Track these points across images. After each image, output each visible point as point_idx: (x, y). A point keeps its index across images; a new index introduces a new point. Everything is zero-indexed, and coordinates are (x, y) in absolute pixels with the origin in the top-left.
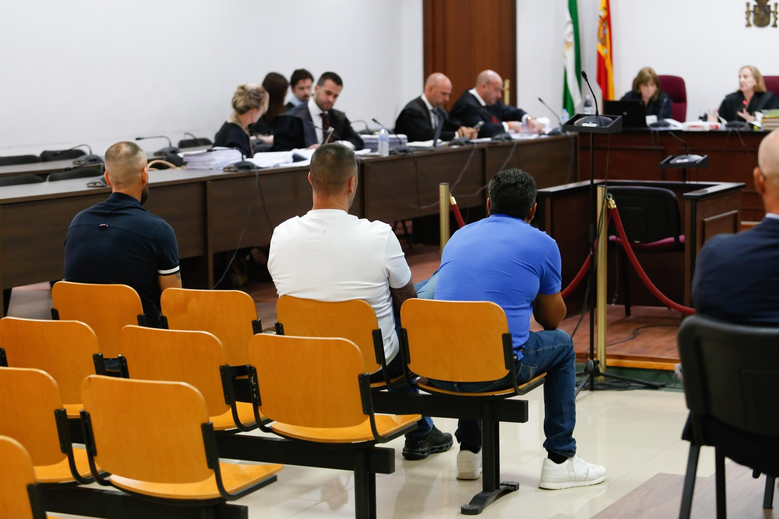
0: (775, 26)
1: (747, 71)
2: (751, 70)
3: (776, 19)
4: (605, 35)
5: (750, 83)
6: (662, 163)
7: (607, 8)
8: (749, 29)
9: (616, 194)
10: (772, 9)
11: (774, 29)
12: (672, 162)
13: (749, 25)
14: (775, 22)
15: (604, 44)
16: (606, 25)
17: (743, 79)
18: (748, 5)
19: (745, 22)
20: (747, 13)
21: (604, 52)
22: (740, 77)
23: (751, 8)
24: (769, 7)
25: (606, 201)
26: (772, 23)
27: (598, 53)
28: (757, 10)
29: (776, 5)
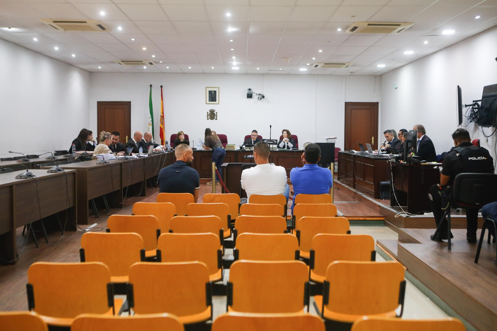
0: (216, 119)
3: (217, 117)
4: (162, 121)
7: (163, 113)
8: (208, 120)
10: (215, 114)
11: (216, 120)
15: (162, 124)
18: (208, 113)
19: (207, 118)
20: (207, 115)
21: (162, 127)
23: (209, 114)
26: (215, 118)
27: (160, 127)
28: (211, 114)
29: (217, 113)
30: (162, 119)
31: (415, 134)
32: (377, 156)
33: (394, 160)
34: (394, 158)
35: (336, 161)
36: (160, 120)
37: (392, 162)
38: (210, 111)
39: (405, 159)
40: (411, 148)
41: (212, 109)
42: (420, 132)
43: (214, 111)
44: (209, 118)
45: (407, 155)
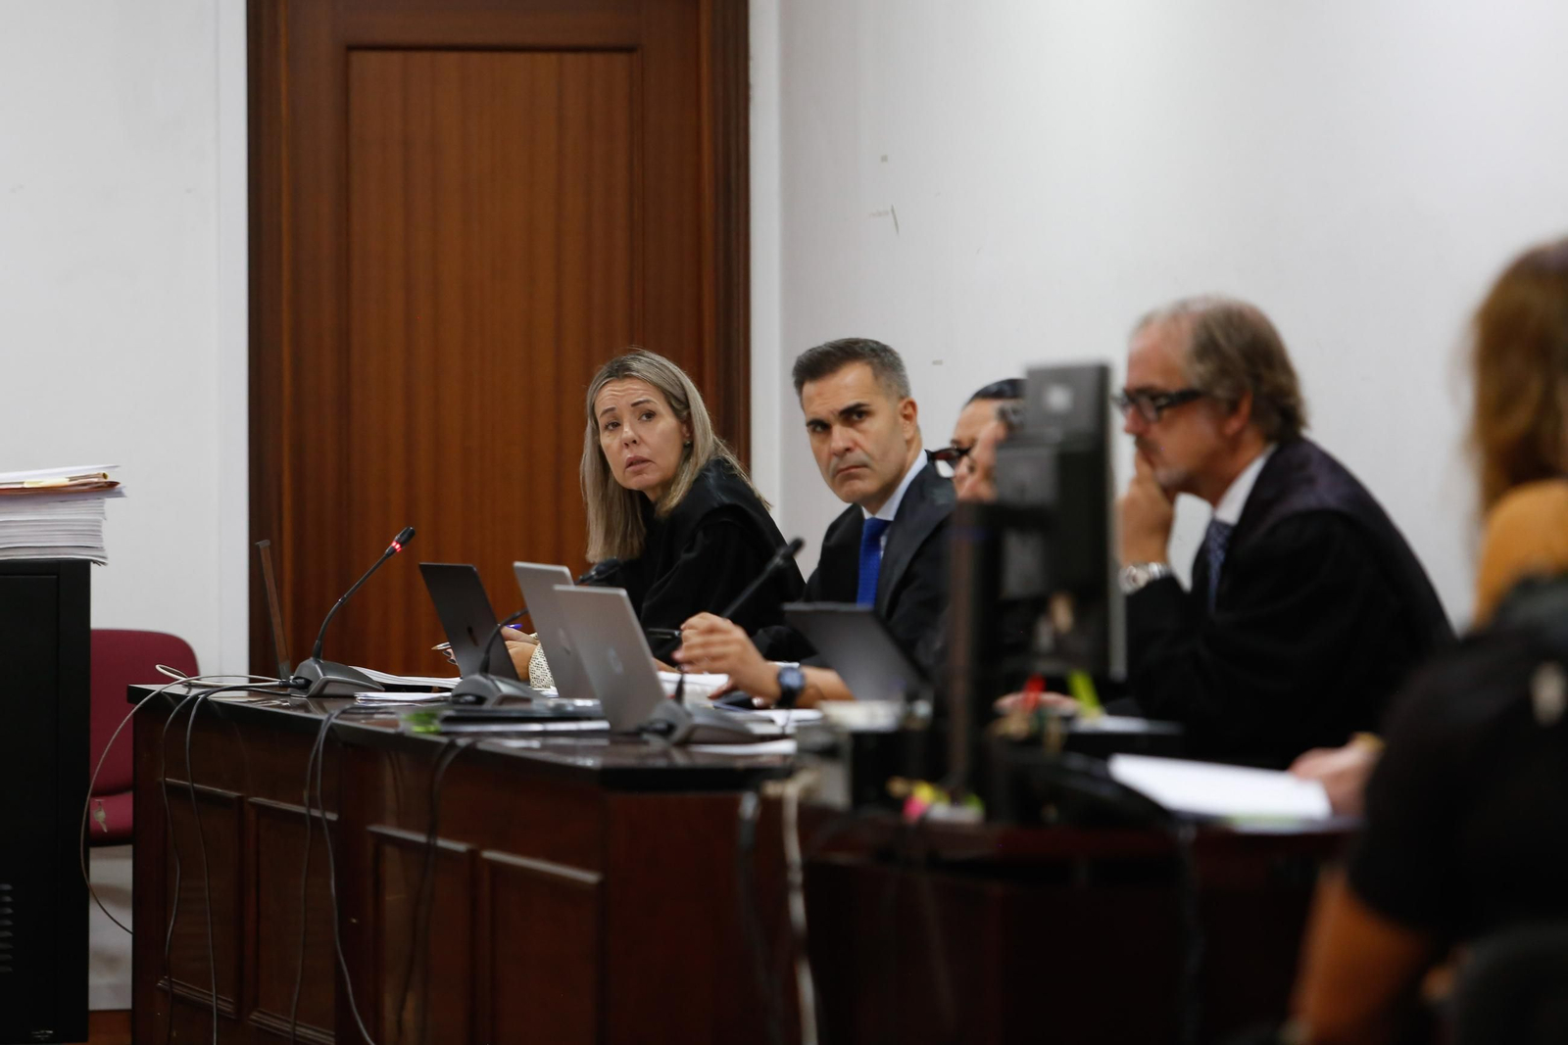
31: (1085, 422)
32: (657, 743)
33: (832, 786)
34: (829, 753)
35: (110, 839)
37: (812, 814)
39: (960, 760)
40: (1039, 606)
42: (1233, 407)
45: (985, 713)
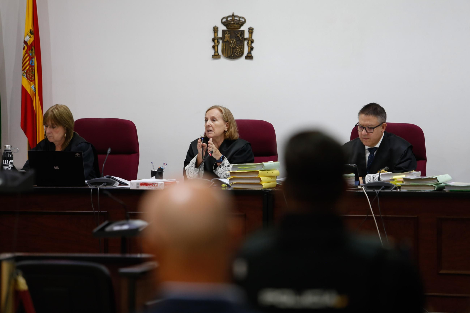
0: (249, 57)
1: (216, 113)
2: (221, 111)
3: (252, 48)
5: (219, 126)
6: (96, 230)
7: (35, 32)
8: (217, 61)
9: (27, 272)
10: (246, 35)
11: (249, 61)
12: (108, 229)
13: (216, 56)
14: (249, 52)
15: (31, 79)
16: (33, 53)
17: (209, 122)
18: (215, 30)
19: (212, 52)
20: (213, 40)
21: (30, 88)
22: (206, 120)
23: (220, 35)
24: (243, 32)
25: (13, 281)
26: (246, 53)
27: (24, 90)
28: (227, 38)
29: (251, 30)
30: (31, 58)
36: (24, 59)
38: (224, 24)
41: (233, 16)
43: (242, 24)
44: (220, 52)
